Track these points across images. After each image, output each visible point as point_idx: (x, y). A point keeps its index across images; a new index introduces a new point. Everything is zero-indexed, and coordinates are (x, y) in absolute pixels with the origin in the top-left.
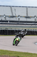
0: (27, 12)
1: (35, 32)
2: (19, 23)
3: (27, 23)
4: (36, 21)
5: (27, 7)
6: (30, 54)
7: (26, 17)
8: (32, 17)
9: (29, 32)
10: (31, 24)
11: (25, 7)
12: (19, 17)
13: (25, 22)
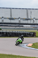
0: (11, 13)
1: (19, 34)
2: (3, 25)
3: (11, 25)
4: (20, 23)
5: (11, 8)
6: (14, 56)
7: (10, 19)
8: (16, 19)
9: (13, 34)
10: (15, 26)
11: (9, 8)
12: (3, 19)
13: (9, 24)
